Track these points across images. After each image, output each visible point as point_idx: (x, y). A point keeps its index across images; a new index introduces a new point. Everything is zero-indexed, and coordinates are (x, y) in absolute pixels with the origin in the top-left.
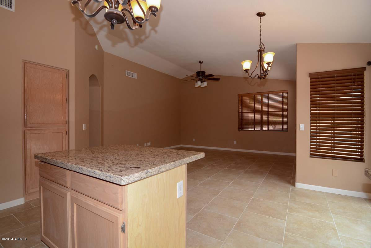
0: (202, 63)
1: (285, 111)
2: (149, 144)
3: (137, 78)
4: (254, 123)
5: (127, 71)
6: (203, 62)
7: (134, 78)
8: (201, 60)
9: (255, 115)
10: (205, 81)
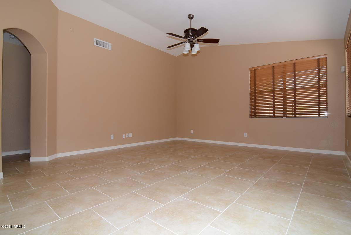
0: (192, 18)
1: (322, 87)
2: (130, 135)
3: (111, 50)
4: (274, 109)
5: (95, 39)
6: (193, 16)
7: (108, 49)
8: (192, 14)
9: (274, 95)
10: (196, 43)
